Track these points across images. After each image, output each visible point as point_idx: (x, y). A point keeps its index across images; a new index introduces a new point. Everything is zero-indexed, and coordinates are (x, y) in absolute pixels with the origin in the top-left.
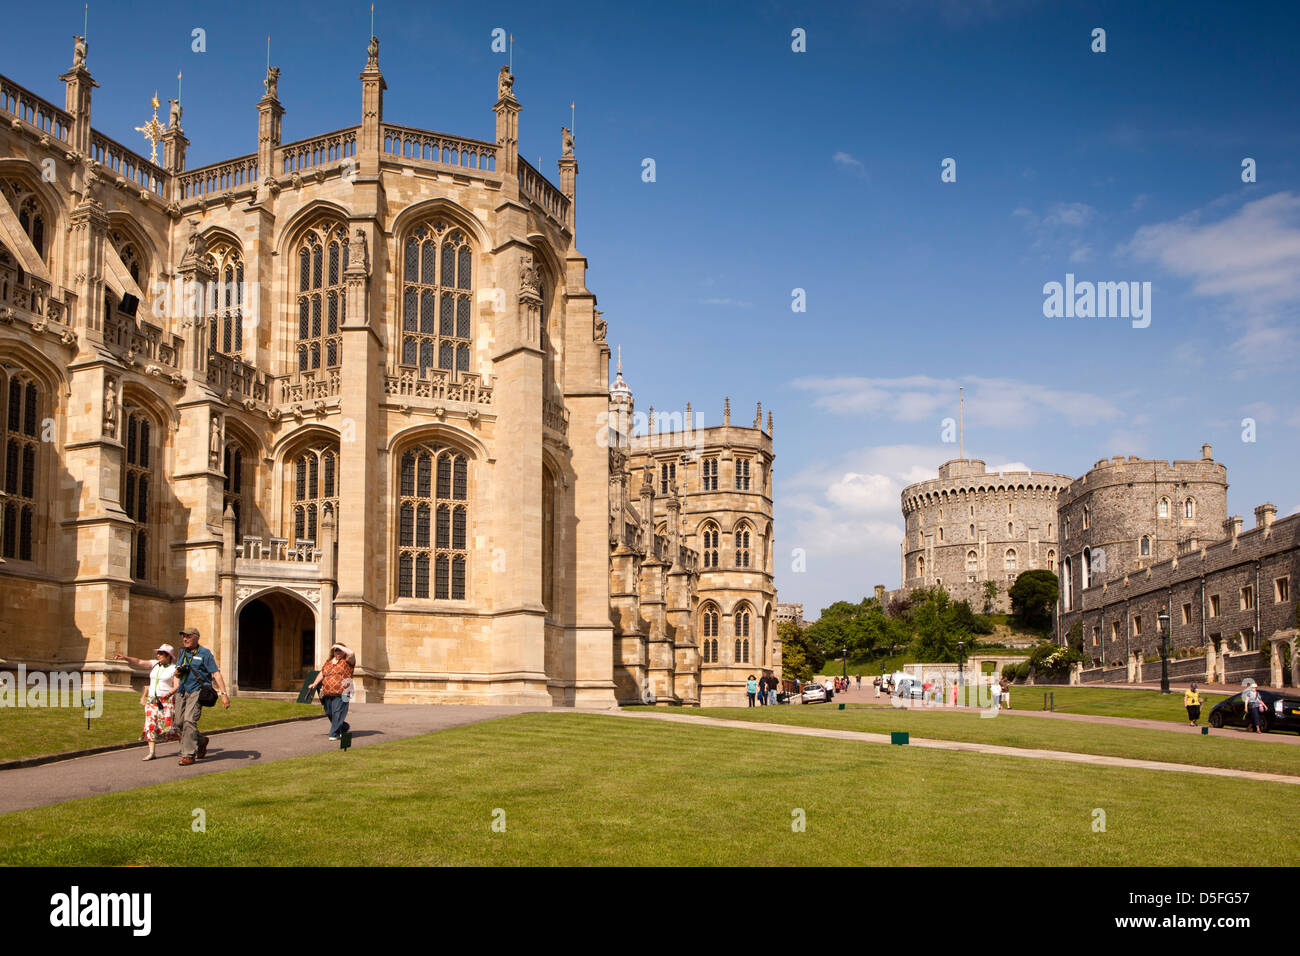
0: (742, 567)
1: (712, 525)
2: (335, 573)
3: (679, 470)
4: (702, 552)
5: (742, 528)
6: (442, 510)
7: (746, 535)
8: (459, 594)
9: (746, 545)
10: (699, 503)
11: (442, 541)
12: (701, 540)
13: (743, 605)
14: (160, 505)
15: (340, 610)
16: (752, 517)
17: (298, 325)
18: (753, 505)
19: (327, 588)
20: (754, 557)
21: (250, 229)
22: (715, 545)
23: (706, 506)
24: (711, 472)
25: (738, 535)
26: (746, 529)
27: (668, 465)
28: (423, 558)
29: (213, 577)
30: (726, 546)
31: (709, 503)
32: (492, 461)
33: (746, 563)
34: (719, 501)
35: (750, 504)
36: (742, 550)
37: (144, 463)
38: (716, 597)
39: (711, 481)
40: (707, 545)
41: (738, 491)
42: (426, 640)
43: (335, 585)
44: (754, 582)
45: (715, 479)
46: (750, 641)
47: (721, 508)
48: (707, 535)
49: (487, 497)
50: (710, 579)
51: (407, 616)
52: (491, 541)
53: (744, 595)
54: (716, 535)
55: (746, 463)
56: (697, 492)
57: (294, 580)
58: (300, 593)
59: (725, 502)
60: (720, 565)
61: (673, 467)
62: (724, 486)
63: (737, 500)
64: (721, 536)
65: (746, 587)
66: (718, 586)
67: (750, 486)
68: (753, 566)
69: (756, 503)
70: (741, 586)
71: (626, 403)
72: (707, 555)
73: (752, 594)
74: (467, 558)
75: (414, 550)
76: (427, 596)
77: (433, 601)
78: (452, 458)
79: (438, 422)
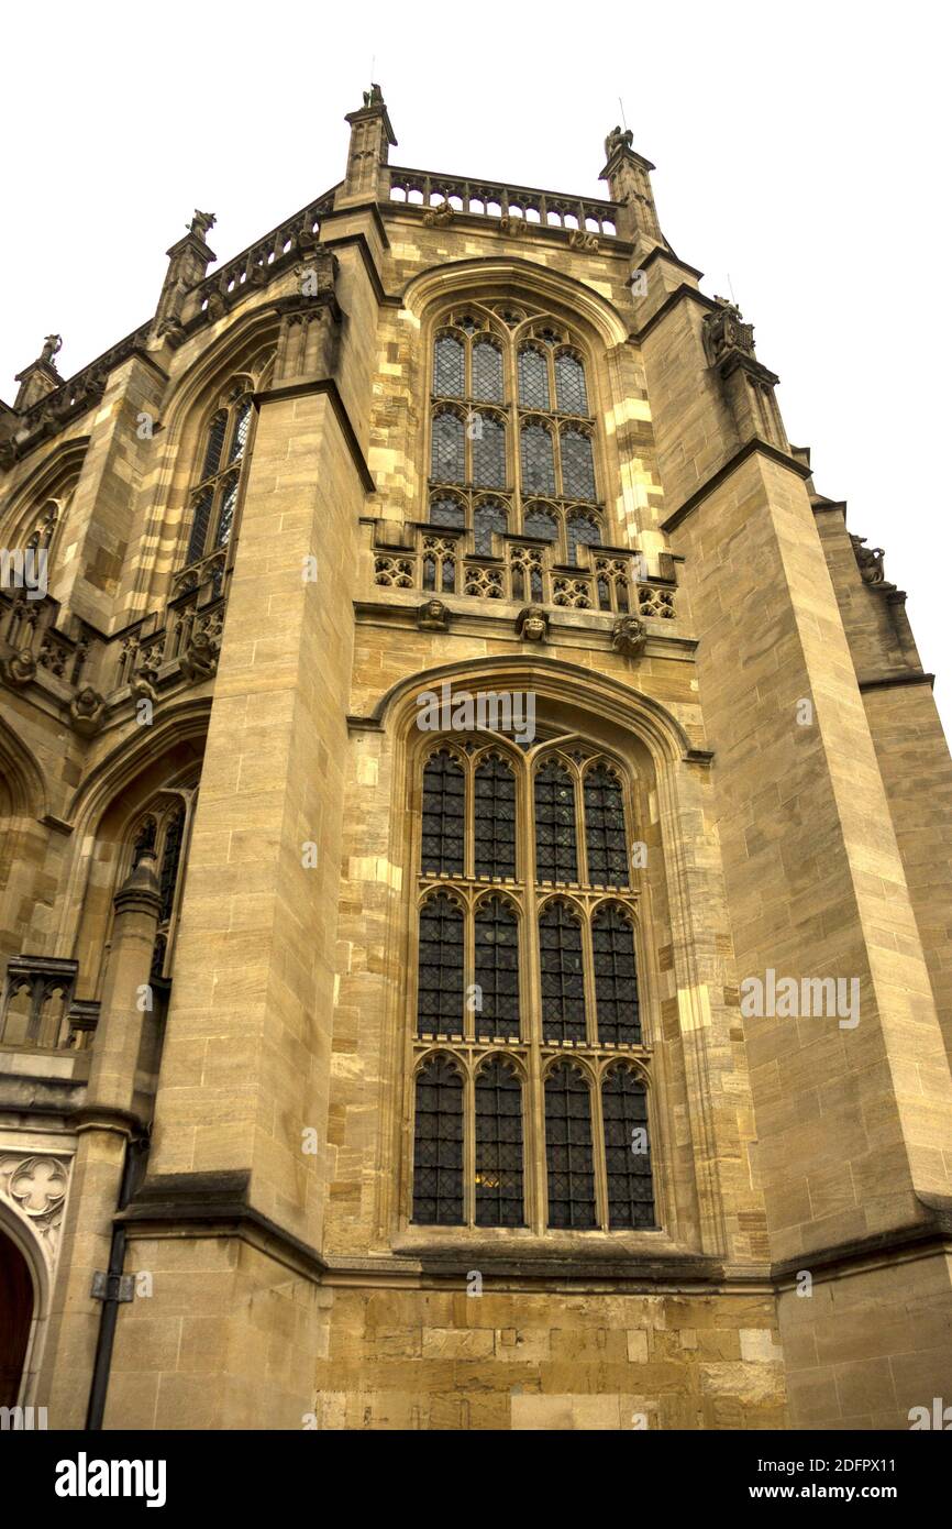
2: (147, 1097)
8: (636, 1208)
15: (142, 1254)
28: (500, 1076)
74: (650, 1073)
75: (471, 1049)
76: (519, 1222)
77: (538, 1235)
78: (579, 771)
79: (526, 650)
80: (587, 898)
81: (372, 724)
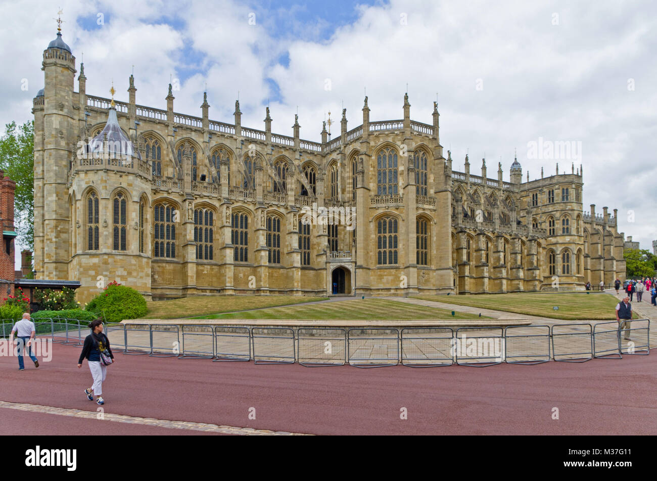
0: (565, 234)
1: (552, 218)
2: (356, 260)
3: (539, 196)
4: (548, 229)
5: (565, 217)
6: (390, 237)
7: (567, 220)
8: (396, 263)
9: (567, 224)
10: (546, 209)
11: (390, 247)
12: (548, 224)
13: (566, 250)
14: (313, 244)
15: (357, 270)
16: (570, 212)
17: (352, 186)
18: (570, 207)
19: (354, 264)
20: (571, 229)
21: (339, 160)
22: (553, 226)
23: (549, 209)
24: (551, 195)
25: (563, 220)
26: (567, 217)
27: (535, 194)
28: (385, 252)
29: (325, 264)
30: (558, 226)
31: (550, 209)
32: (403, 220)
33: (567, 232)
34: (554, 207)
35: (568, 207)
36: (566, 227)
37: (309, 234)
38: (553, 247)
39: (551, 200)
40: (550, 226)
41: (563, 202)
42: (385, 277)
43: (356, 263)
44: (571, 239)
45: (553, 198)
46: (570, 265)
47: (555, 210)
48: (550, 222)
49: (402, 232)
50: (551, 240)
51: (379, 270)
52: (404, 245)
53: (566, 246)
54: (553, 221)
55: (567, 189)
56: (546, 204)
57: (345, 262)
58: (346, 266)
59: (558, 207)
60: (555, 234)
61: (536, 195)
62: (556, 201)
63: (562, 206)
64: (555, 221)
65: (567, 242)
66: (554, 243)
67: (569, 199)
68: (570, 233)
69: (571, 206)
70: (565, 242)
71: (517, 171)
72: (550, 230)
73: (570, 245)
74: (398, 251)
75: (382, 250)
76: (386, 264)
77: (388, 265)
78: (393, 221)
79: (386, 210)
80: (393, 235)
81: (372, 222)
